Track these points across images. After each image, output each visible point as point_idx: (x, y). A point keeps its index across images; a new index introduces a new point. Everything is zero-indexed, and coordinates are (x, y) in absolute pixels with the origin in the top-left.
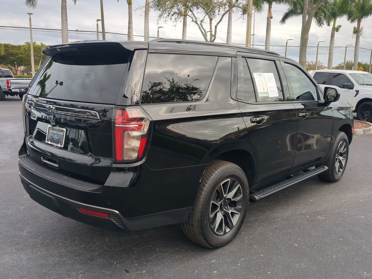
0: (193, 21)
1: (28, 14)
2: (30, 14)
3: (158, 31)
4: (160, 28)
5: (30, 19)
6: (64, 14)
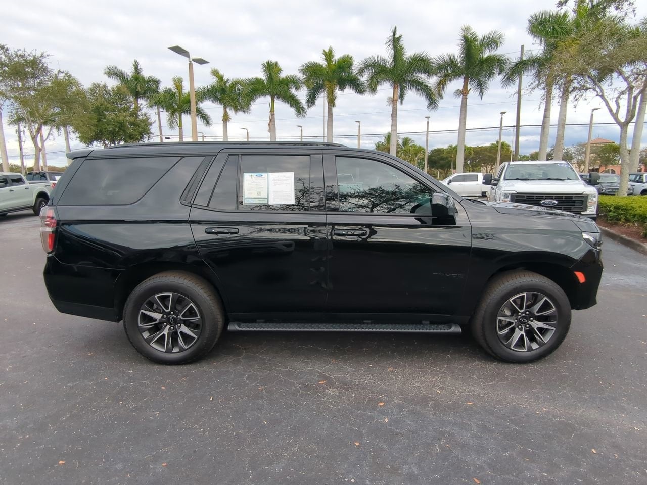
0: (597, 95)
1: (426, 117)
2: (428, 117)
3: (592, 115)
4: (595, 111)
5: (428, 122)
6: (463, 112)
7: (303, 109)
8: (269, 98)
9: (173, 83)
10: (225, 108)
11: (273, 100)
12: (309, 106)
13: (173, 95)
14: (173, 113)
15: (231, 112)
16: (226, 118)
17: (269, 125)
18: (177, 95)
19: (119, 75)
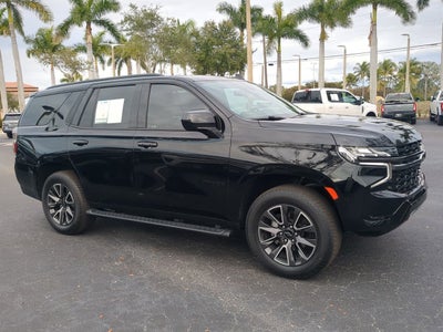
7: (412, 14)
8: (370, 7)
9: (273, 9)
10: (322, 27)
11: (375, 8)
12: (421, 9)
13: (272, 20)
14: (271, 39)
15: (328, 30)
16: (323, 37)
17: (369, 38)
18: (277, 20)
19: (229, 10)
